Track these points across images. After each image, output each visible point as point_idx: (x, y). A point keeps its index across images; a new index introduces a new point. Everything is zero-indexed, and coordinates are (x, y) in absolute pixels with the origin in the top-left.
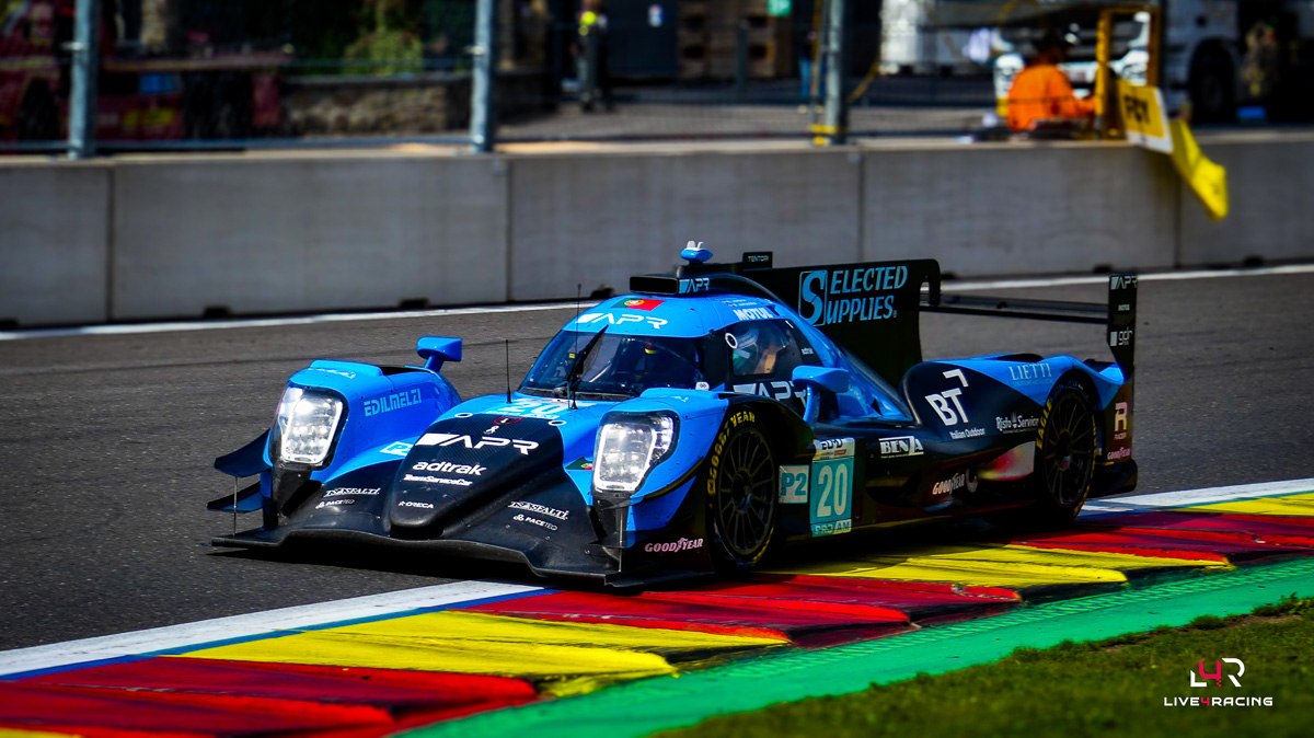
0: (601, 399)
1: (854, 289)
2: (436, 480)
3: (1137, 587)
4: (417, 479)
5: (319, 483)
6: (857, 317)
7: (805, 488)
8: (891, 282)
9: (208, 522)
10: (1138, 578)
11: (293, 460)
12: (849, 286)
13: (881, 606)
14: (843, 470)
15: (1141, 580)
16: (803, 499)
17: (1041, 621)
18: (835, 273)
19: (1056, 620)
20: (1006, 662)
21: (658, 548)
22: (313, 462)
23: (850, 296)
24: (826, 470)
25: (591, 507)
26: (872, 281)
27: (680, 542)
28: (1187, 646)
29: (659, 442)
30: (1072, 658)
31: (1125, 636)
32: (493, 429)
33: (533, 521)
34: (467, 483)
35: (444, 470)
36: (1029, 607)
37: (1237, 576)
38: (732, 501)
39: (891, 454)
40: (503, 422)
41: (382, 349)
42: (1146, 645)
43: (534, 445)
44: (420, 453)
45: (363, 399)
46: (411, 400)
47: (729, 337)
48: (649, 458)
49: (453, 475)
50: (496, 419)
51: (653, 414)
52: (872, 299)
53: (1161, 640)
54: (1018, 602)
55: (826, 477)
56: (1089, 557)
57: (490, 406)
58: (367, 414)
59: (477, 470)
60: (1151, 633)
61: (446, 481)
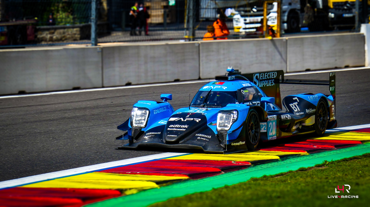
0: (213, 107)
1: (265, 78)
2: (176, 129)
3: (283, 160)
4: (171, 129)
5: (144, 132)
6: (266, 85)
7: (266, 128)
8: (273, 76)
9: (26, 150)
10: (283, 158)
11: (136, 126)
12: (264, 78)
13: (213, 167)
14: (274, 123)
15: (284, 158)
16: (266, 131)
17: (257, 170)
18: (261, 74)
19: (261, 170)
20: (249, 181)
21: (235, 144)
22: (142, 126)
23: (264, 80)
24: (271, 124)
25: (217, 134)
26: (269, 76)
27: (240, 142)
28: (298, 176)
29: (233, 117)
30: (267, 180)
31: (280, 173)
32: (188, 116)
33: (202, 139)
34: (184, 130)
35: (178, 127)
36: (254, 167)
37: (309, 156)
38: (250, 131)
39: (284, 119)
40: (190, 114)
41: (69, 101)
42: (287, 176)
43: (200, 120)
44: (170, 123)
45: (153, 110)
46: (164, 110)
47: (242, 91)
48: (231, 121)
49: (180, 128)
50: (188, 114)
51: (232, 110)
52: (269, 81)
53: (290, 174)
54: (250, 165)
55: (271, 125)
56: (269, 152)
57: (185, 110)
58: (155, 114)
59: (186, 126)
60: (287, 172)
61: (179, 129)
